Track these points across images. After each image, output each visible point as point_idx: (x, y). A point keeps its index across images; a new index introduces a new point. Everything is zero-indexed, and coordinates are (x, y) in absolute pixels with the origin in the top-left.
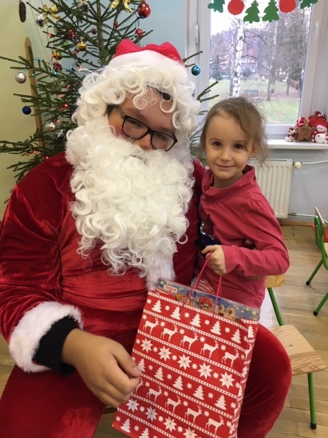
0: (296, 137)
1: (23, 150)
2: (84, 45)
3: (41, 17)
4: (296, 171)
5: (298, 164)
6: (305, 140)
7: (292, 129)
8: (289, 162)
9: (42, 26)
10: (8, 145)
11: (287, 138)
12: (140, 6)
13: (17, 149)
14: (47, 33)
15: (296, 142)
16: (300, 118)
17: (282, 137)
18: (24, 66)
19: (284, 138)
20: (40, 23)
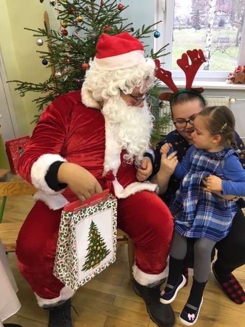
0: (233, 80)
1: (42, 89)
2: (81, 18)
4: (232, 106)
5: (233, 100)
6: (239, 83)
7: (231, 75)
8: (227, 99)
10: (32, 86)
11: (227, 81)
13: (39, 89)
14: (57, 10)
15: (234, 84)
16: (238, 66)
17: (224, 80)
18: (42, 34)
20: (53, 4)
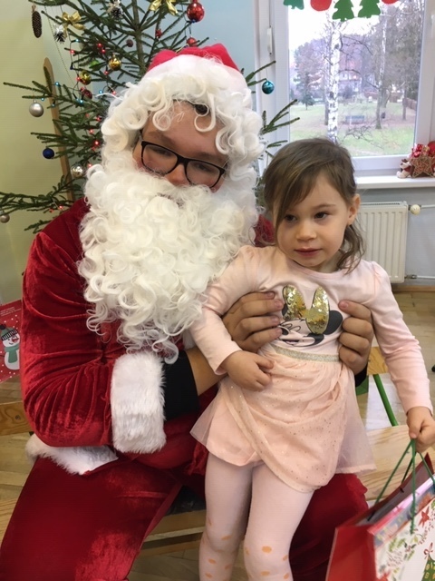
0: (411, 171)
1: (45, 205)
2: (117, 62)
3: (60, 29)
4: (413, 218)
5: (415, 207)
6: (424, 175)
7: (405, 161)
8: (403, 206)
9: (62, 40)
10: (25, 200)
11: (399, 173)
12: (190, 6)
13: (38, 205)
14: (69, 50)
15: (412, 177)
16: (416, 145)
17: (392, 172)
18: (41, 94)
19: (395, 174)
20: (60, 37)
